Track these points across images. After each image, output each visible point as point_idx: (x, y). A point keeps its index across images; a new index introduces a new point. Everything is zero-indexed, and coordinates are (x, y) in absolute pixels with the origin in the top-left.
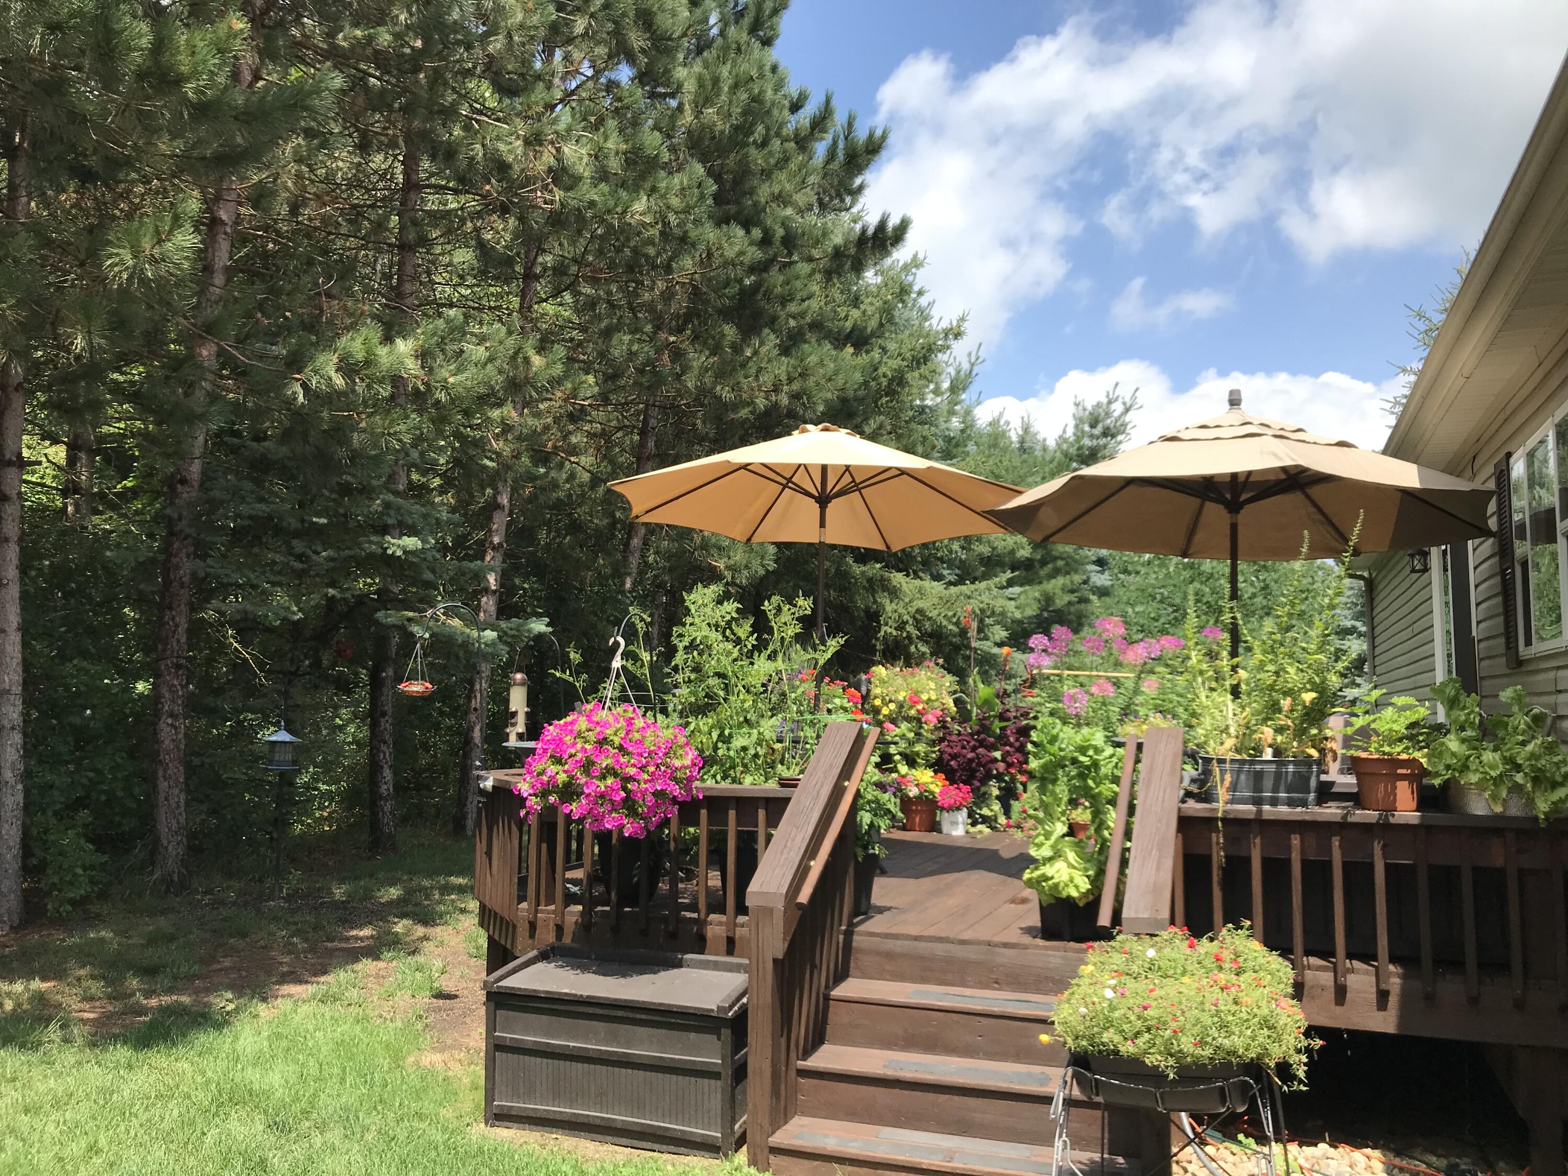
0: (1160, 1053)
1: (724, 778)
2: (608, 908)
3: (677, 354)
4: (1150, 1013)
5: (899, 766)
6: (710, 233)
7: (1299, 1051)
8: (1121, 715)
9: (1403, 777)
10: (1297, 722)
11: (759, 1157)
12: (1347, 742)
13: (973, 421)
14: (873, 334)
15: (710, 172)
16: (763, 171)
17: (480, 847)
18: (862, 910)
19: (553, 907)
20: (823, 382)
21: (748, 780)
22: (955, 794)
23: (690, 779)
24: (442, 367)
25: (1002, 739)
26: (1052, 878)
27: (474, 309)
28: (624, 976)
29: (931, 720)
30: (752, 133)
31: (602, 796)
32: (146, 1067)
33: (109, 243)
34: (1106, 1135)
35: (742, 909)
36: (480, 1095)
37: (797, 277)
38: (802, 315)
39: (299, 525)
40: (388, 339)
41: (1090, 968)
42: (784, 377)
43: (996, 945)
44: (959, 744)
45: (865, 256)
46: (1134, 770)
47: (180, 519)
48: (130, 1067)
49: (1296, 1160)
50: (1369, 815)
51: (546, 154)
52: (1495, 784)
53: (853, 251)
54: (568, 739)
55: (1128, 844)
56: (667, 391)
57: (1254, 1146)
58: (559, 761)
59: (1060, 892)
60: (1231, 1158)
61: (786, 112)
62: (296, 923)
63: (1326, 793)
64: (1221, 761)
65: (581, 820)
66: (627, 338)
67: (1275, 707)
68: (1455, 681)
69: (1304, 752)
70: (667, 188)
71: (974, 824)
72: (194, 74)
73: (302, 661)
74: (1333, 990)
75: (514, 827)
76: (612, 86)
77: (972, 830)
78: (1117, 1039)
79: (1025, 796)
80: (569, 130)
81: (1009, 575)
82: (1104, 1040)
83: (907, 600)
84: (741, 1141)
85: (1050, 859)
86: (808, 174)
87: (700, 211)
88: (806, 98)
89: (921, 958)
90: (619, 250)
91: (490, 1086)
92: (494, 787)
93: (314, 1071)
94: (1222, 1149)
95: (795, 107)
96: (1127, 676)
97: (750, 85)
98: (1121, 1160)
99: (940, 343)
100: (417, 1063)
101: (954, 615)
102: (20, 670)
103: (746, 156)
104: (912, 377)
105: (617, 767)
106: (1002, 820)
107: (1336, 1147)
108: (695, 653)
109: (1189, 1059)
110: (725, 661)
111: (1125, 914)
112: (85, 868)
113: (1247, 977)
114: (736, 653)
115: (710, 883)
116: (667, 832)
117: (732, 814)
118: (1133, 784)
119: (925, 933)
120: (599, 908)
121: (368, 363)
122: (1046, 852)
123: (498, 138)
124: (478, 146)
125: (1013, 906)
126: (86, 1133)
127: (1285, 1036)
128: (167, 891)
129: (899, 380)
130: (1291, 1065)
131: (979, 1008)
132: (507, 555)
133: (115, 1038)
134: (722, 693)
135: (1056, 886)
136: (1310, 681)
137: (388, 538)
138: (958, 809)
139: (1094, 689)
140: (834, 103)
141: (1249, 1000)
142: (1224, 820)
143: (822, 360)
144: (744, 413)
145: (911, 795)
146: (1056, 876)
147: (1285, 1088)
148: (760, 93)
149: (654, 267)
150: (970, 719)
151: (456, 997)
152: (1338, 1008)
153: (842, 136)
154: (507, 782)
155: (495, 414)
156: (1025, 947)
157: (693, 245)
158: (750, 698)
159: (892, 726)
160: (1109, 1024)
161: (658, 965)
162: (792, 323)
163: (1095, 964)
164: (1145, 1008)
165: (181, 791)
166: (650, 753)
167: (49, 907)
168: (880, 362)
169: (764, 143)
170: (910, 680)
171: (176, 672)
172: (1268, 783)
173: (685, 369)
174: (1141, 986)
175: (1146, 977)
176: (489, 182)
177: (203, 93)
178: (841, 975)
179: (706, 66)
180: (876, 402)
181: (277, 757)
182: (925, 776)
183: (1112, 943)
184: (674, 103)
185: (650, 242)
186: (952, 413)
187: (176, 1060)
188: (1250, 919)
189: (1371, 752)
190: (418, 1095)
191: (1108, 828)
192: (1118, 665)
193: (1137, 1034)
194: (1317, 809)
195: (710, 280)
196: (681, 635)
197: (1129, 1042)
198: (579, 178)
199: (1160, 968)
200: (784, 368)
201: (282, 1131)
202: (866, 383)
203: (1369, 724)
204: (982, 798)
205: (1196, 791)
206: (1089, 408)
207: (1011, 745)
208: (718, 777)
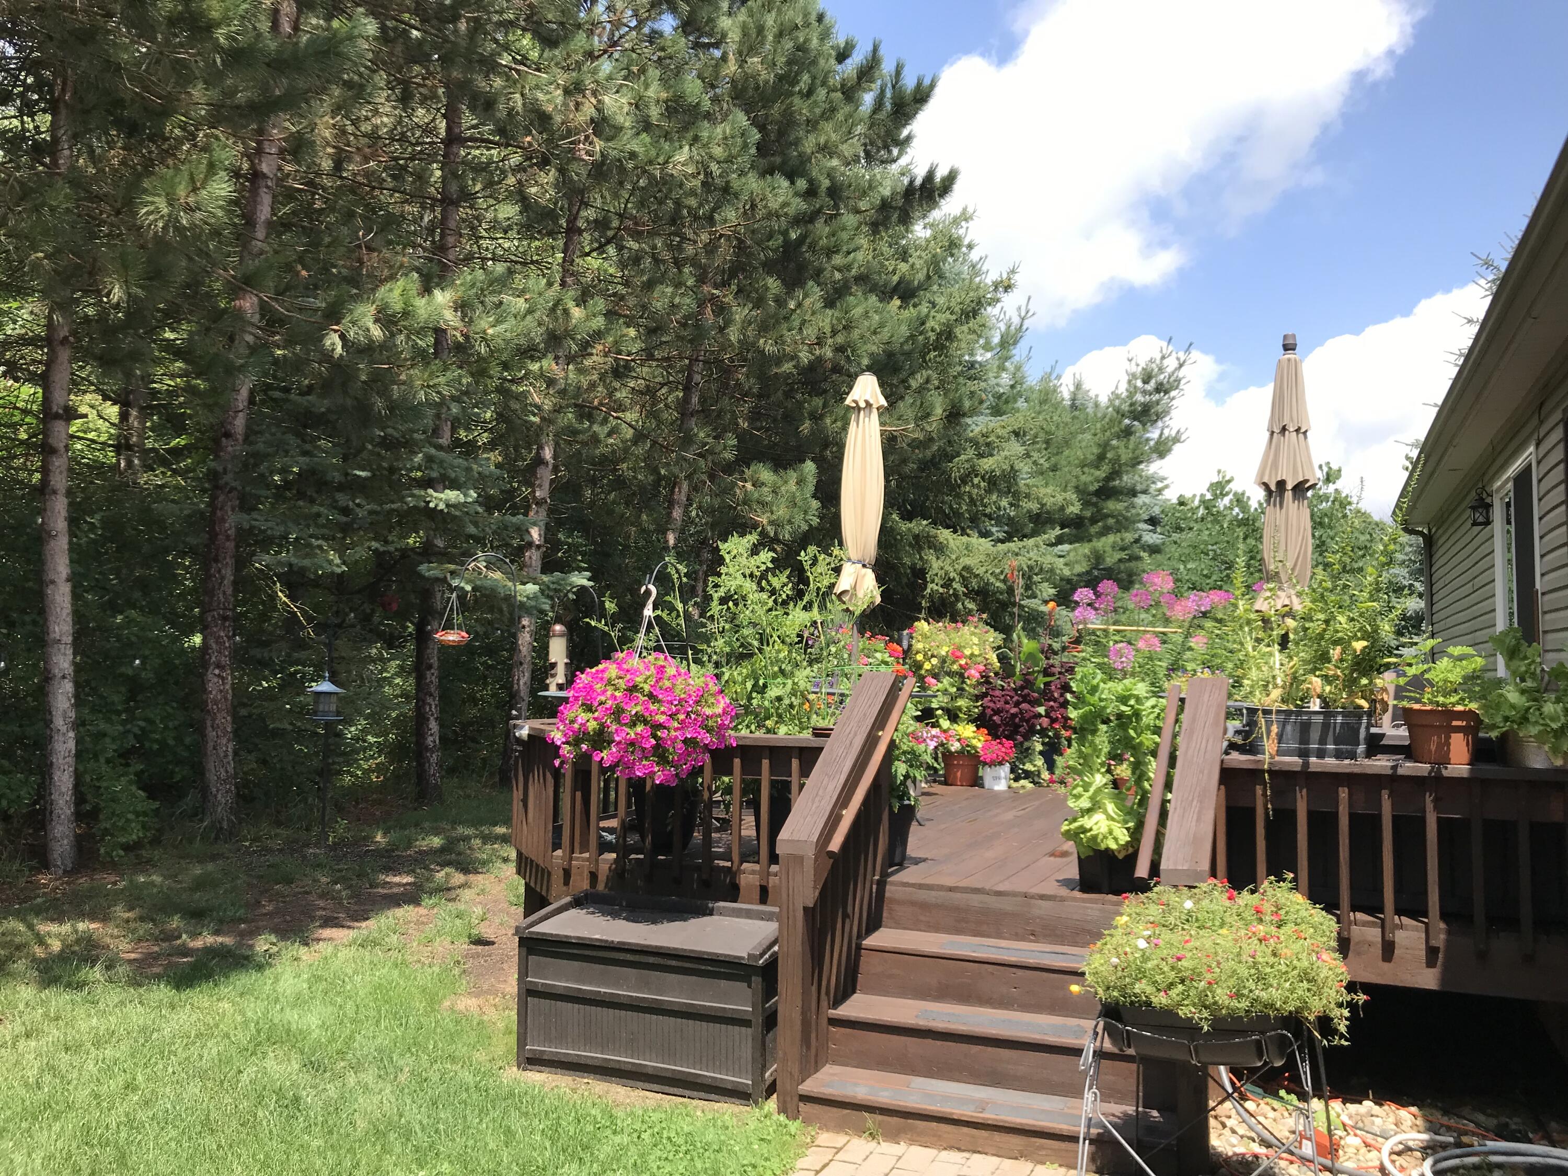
0: (1194, 1005)
1: (759, 727)
2: (642, 856)
3: (721, 309)
4: (1184, 963)
5: (941, 721)
6: (753, 183)
7: (1340, 1005)
8: (1169, 670)
9: (1458, 729)
10: (1347, 672)
11: (789, 1105)
12: (1399, 693)
13: (1023, 377)
14: (920, 287)
15: (754, 122)
16: (808, 121)
17: (517, 795)
18: (897, 860)
19: (587, 855)
20: (868, 334)
21: (783, 730)
22: (997, 749)
23: (722, 727)
24: (481, 318)
25: (1046, 695)
26: (1091, 830)
27: (516, 262)
28: (654, 922)
29: (974, 673)
30: (798, 82)
31: (632, 743)
32: (188, 1007)
33: (145, 191)
34: (1141, 1088)
35: (774, 858)
36: (513, 1040)
37: (844, 229)
38: (848, 267)
39: (343, 479)
40: (427, 290)
41: (1124, 919)
42: (828, 330)
43: (1032, 897)
44: (1003, 700)
45: (912, 207)
46: (1177, 721)
47: (225, 471)
48: (173, 1007)
49: (1338, 1116)
50: (1423, 768)
51: (587, 104)
52: (1556, 737)
53: (900, 202)
54: (598, 687)
55: (1169, 796)
56: (709, 345)
57: (1295, 1102)
58: (589, 709)
59: (1099, 844)
60: (1271, 1114)
61: (833, 61)
62: (340, 871)
63: (1376, 746)
64: (1266, 712)
65: (612, 768)
66: (669, 290)
67: (1324, 658)
68: (1515, 630)
69: (1353, 702)
70: (709, 137)
71: (1016, 780)
72: (226, 20)
73: (347, 615)
74: (1380, 946)
75: (549, 775)
76: (654, 37)
77: (1015, 785)
78: (1149, 990)
79: (1069, 751)
80: (610, 78)
81: (1058, 531)
82: (1137, 991)
83: (954, 557)
84: (771, 1089)
85: (1089, 811)
86: (853, 125)
87: (744, 161)
88: (853, 47)
89: (957, 909)
90: (661, 202)
91: (522, 1031)
92: (529, 735)
93: (351, 1013)
94: (1262, 1105)
95: (842, 56)
96: (1175, 632)
97: (796, 34)
98: (1155, 1113)
99: (989, 296)
100: (452, 1008)
101: (1002, 572)
102: (69, 619)
103: (791, 105)
104: (960, 331)
105: (647, 714)
106: (1046, 775)
107: (1381, 1105)
108: (731, 604)
109: (1224, 1012)
110: (761, 611)
111: (1163, 866)
112: (137, 814)
113: (1289, 928)
114: (771, 603)
115: (743, 833)
116: (700, 780)
117: (766, 763)
118: (1175, 736)
119: (961, 884)
120: (633, 856)
121: (406, 314)
122: (1085, 803)
123: (537, 87)
124: (518, 96)
125: (1052, 859)
126: (125, 1071)
127: (1326, 989)
128: (217, 838)
129: (947, 334)
130: (1332, 1019)
131: (1013, 959)
132: (550, 511)
133: (158, 977)
134: (756, 643)
135: (1094, 838)
136: (1360, 629)
137: (430, 491)
138: (1001, 763)
139: (1141, 644)
140: (882, 52)
141: (1289, 953)
142: (1270, 772)
143: (867, 312)
144: (787, 367)
145: (953, 749)
146: (1095, 828)
147: (1325, 1042)
148: (805, 42)
149: (696, 218)
150: (1014, 674)
151: (493, 943)
152: (1386, 965)
153: (889, 85)
154: (542, 731)
155: (535, 367)
156: (1062, 899)
157: (736, 196)
158: (786, 648)
159: (933, 681)
160: (1141, 974)
161: (691, 913)
162: (838, 276)
163: (1130, 915)
164: (1179, 959)
165: (229, 740)
166: (680, 700)
167: (102, 851)
168: (927, 316)
169: (810, 93)
170: (953, 635)
171: (223, 624)
172: (1315, 734)
173: (728, 323)
174: (1176, 937)
175: (1183, 929)
176: (530, 133)
177: (235, 40)
178: (874, 924)
179: (751, 14)
180: (924, 358)
181: (321, 708)
182: (967, 731)
183: (1149, 894)
184: (717, 53)
185: (693, 193)
186: (1002, 368)
187: (218, 1000)
188: (1295, 872)
189: (1425, 702)
190: (452, 1037)
191: (1148, 779)
192: (1167, 621)
193: (1171, 985)
194: (1367, 762)
195: (753, 232)
196: (716, 586)
197: (1162, 994)
198: (619, 129)
199: (1197, 920)
200: (828, 320)
201: (317, 1071)
202: (912, 337)
203: (1423, 673)
204: (1026, 753)
205: (1240, 742)
206: (1143, 365)
207: (1055, 700)
208: (753, 727)
